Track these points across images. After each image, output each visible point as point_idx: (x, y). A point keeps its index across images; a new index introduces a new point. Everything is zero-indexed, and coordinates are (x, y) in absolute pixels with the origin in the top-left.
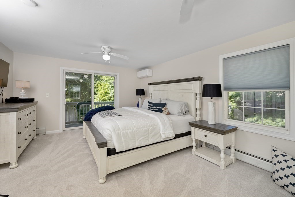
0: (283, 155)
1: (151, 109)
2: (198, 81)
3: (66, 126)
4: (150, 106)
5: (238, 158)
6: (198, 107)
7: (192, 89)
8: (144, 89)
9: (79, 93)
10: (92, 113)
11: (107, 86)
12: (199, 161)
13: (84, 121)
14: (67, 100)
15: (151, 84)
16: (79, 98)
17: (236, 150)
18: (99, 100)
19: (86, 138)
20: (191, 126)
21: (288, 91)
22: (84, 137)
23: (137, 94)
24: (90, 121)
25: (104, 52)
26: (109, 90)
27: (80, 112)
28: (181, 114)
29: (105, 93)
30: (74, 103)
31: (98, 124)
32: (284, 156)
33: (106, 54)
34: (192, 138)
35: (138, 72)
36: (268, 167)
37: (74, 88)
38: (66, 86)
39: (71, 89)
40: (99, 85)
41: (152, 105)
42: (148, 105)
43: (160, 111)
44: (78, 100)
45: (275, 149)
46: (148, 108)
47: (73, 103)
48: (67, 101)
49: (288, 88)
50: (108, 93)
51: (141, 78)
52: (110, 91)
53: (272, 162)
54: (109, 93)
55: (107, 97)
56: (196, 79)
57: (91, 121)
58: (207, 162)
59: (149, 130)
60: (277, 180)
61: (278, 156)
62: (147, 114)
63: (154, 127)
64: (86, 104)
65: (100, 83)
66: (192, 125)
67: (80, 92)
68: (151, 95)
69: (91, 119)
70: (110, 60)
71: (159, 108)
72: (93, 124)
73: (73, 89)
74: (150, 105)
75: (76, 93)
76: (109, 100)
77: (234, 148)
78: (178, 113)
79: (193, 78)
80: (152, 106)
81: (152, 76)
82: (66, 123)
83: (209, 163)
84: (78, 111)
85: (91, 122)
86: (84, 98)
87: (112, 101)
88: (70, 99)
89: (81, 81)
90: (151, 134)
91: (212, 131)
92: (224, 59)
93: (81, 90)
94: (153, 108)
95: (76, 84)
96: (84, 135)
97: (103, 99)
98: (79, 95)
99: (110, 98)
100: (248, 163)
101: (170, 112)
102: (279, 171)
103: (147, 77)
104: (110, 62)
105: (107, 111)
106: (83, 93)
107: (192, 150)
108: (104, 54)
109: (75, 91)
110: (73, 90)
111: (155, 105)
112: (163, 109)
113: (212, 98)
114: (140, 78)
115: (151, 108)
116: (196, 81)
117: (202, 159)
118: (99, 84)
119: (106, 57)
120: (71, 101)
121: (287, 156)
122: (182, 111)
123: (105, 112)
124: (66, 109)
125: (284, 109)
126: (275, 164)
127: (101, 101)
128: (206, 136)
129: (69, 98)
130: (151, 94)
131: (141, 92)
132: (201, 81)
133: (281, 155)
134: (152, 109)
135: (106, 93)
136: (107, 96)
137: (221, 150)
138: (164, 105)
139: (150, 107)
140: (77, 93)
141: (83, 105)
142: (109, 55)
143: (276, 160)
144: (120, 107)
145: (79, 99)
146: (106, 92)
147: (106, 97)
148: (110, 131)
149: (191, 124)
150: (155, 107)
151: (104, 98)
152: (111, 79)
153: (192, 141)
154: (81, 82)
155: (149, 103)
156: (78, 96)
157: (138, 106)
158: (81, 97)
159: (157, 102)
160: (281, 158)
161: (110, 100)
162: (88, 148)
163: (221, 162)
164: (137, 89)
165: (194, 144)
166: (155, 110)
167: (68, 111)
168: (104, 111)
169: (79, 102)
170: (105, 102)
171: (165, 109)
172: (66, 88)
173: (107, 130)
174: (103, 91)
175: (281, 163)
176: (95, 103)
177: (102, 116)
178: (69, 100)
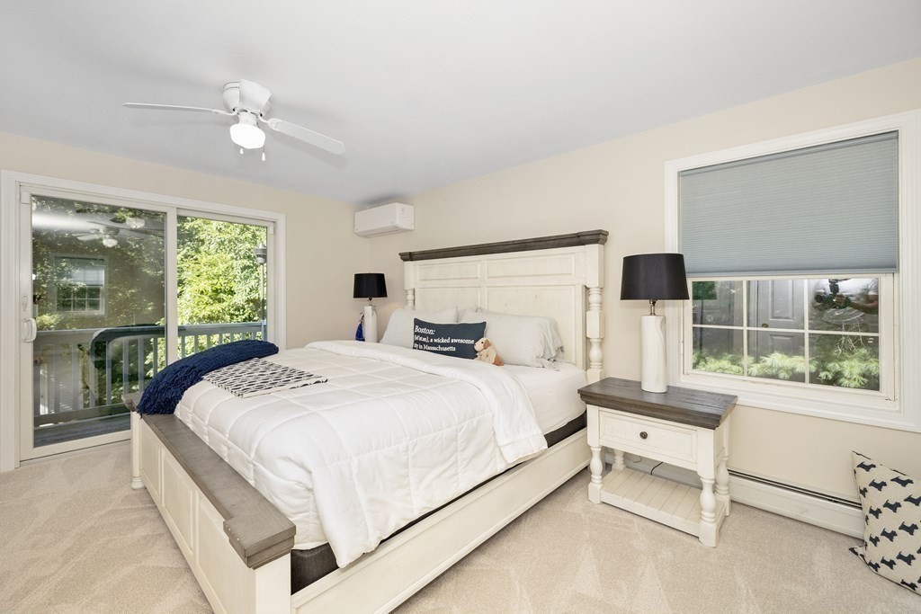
0: (897, 480)
1: (429, 348)
2: (597, 245)
3: (41, 438)
4: (423, 335)
5: (738, 498)
6: (594, 332)
7: (573, 273)
8: (383, 275)
9: (98, 291)
10: (181, 375)
11: (222, 267)
12: (626, 527)
13: (135, 416)
14: (42, 322)
15: (409, 257)
16: (101, 312)
17: (732, 473)
18: (191, 318)
19: (146, 488)
20: (587, 403)
21: (890, 277)
22: (137, 484)
23: (359, 293)
24: (172, 411)
25: (235, 113)
26: (230, 281)
27: (108, 371)
28: (545, 361)
29: (213, 291)
30: (80, 334)
31: (223, 432)
32: (904, 483)
33: (246, 122)
34: (589, 443)
35: (358, 214)
36: (845, 521)
37: (77, 271)
38: (35, 265)
39: (61, 275)
40: (190, 263)
41: (431, 332)
42: (416, 334)
43: (467, 353)
44: (95, 322)
45: (868, 463)
46: (416, 342)
47: (74, 334)
48: (41, 327)
49: (892, 266)
50: (225, 292)
51: (367, 235)
52: (233, 284)
53: (859, 506)
54: (232, 293)
55: (225, 304)
56: (588, 238)
57: (178, 412)
58: (652, 525)
59: (457, 436)
60: (891, 564)
61: (884, 484)
62: (425, 367)
63: (475, 421)
64: (139, 337)
65: (193, 253)
66: (591, 397)
67: (101, 288)
68: (410, 297)
69: (178, 405)
70: (263, 149)
71: (462, 341)
72: (187, 428)
73: (69, 277)
74: (424, 331)
75: (82, 291)
76: (232, 315)
77: (727, 466)
78: (535, 359)
79: (578, 235)
80: (430, 337)
81: (412, 227)
82: (38, 420)
83: (659, 528)
84: (100, 365)
85: (175, 418)
86: (118, 313)
87: (244, 320)
88: (56, 316)
89: (109, 243)
90: (463, 450)
91: (672, 416)
92: (684, 174)
93: (109, 280)
94: (436, 345)
95: (86, 256)
96: (137, 472)
97: (206, 312)
98: (102, 300)
99: (235, 310)
100: (767, 511)
101: (503, 356)
102: (894, 534)
103: (396, 230)
104: (264, 158)
105: (252, 362)
106: (115, 291)
107: (591, 485)
108: (236, 120)
109: (81, 284)
110: (70, 281)
111: (442, 330)
112: (479, 346)
113: (654, 303)
114: (365, 236)
115: (430, 344)
116: (587, 246)
117: (629, 516)
118: (186, 256)
119: (247, 135)
120: (61, 325)
121: (911, 482)
122: (546, 348)
123: (241, 366)
124: (35, 356)
125: (877, 332)
126: (876, 513)
127: (200, 320)
128: (644, 435)
129: (51, 313)
130: (410, 292)
131: (371, 286)
132: (602, 246)
133: (892, 480)
134: (435, 349)
135: (216, 291)
136: (220, 301)
137: (702, 480)
138: (478, 330)
139: (424, 340)
140: (93, 292)
141: (124, 340)
142: (259, 124)
143: (875, 499)
144: (298, 342)
145: (102, 318)
146: (218, 287)
147: (217, 307)
148: (302, 466)
149: (587, 396)
150: (443, 341)
151: (209, 308)
152: (242, 237)
153: (590, 454)
154: (110, 246)
155: (418, 323)
156: (95, 305)
157: (360, 336)
158: (109, 309)
159: (446, 318)
160: (895, 493)
161: (237, 316)
162: (161, 535)
163: (702, 523)
164: (356, 275)
165: (596, 465)
166: (446, 349)
167: (46, 366)
168: (237, 366)
169: (103, 330)
170: (214, 324)
171: (487, 345)
172: (35, 272)
173: (282, 465)
174: (205, 285)
175: (898, 508)
176: (182, 331)
177: (239, 390)
178: (53, 321)
